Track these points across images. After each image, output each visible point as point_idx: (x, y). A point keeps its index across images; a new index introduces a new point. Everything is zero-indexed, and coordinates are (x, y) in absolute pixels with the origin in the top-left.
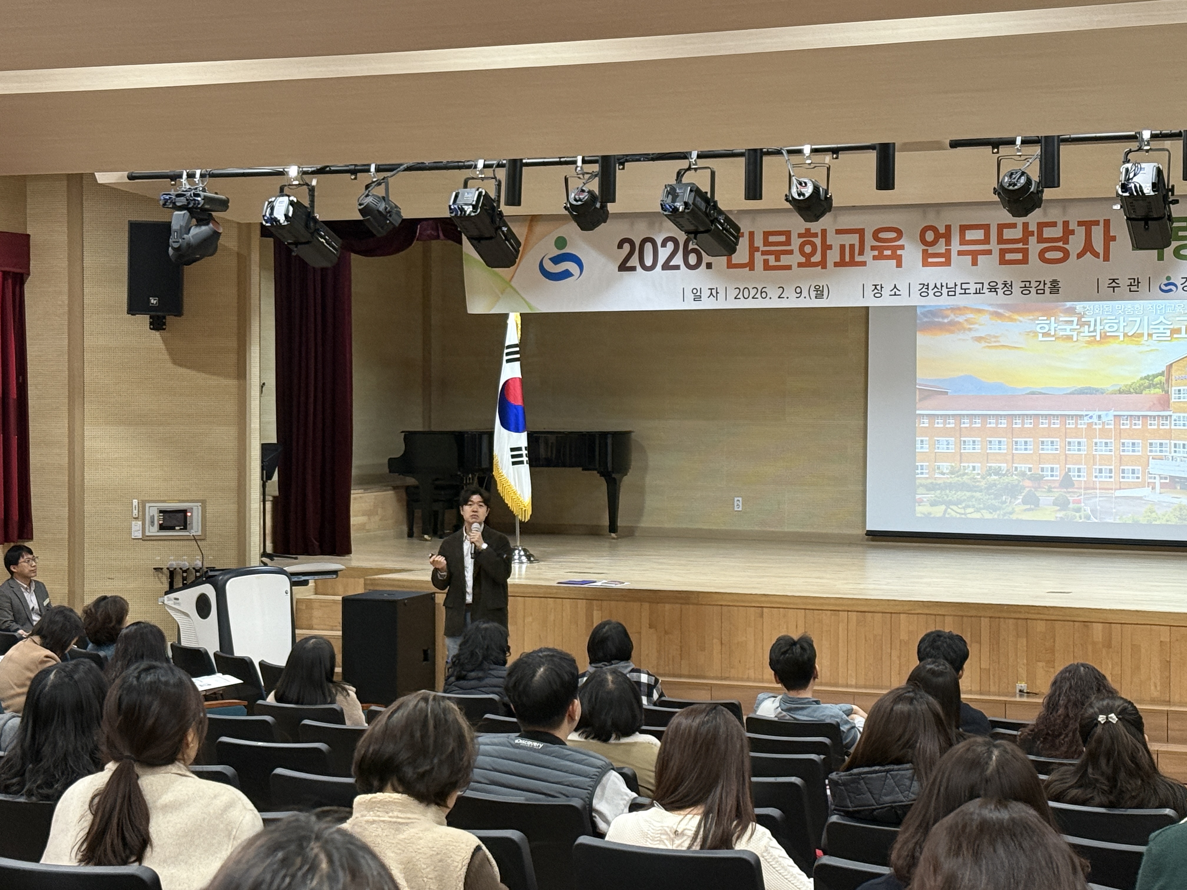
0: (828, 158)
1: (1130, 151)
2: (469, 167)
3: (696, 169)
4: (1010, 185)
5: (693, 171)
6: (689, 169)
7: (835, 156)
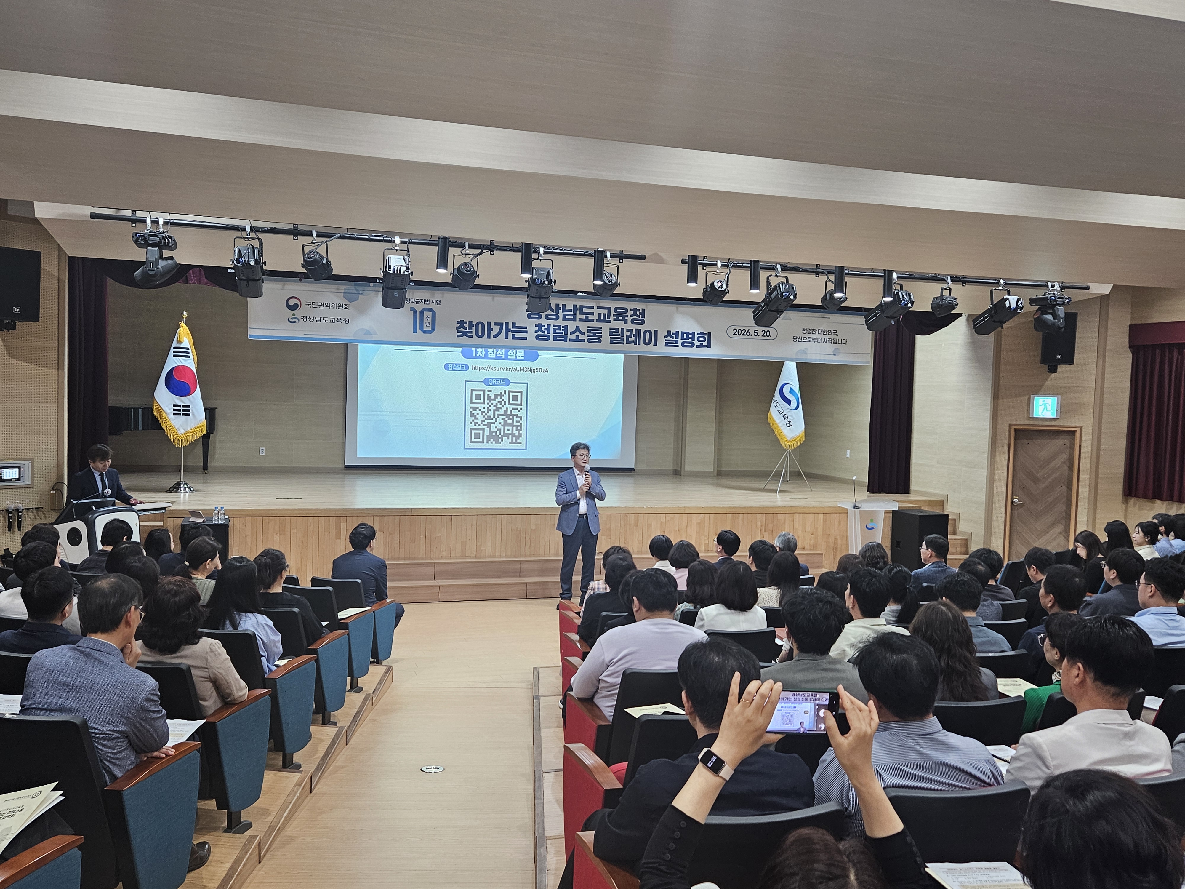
0: (616, 261)
1: (771, 275)
2: (389, 241)
3: (541, 260)
4: (719, 288)
5: (539, 260)
6: (538, 259)
7: (621, 261)
